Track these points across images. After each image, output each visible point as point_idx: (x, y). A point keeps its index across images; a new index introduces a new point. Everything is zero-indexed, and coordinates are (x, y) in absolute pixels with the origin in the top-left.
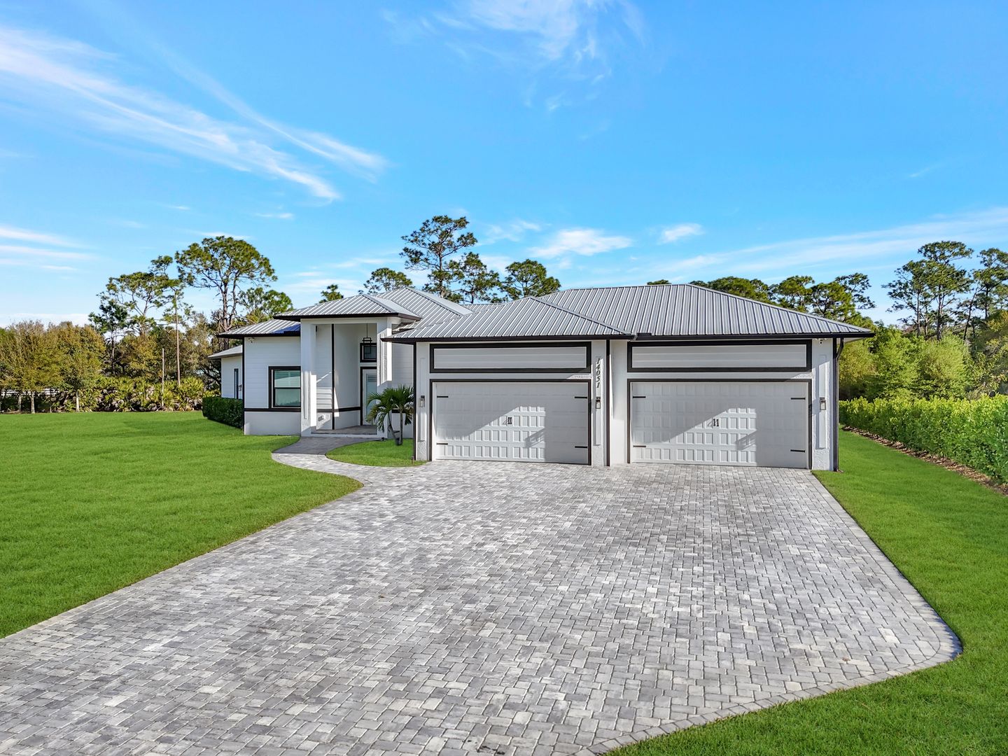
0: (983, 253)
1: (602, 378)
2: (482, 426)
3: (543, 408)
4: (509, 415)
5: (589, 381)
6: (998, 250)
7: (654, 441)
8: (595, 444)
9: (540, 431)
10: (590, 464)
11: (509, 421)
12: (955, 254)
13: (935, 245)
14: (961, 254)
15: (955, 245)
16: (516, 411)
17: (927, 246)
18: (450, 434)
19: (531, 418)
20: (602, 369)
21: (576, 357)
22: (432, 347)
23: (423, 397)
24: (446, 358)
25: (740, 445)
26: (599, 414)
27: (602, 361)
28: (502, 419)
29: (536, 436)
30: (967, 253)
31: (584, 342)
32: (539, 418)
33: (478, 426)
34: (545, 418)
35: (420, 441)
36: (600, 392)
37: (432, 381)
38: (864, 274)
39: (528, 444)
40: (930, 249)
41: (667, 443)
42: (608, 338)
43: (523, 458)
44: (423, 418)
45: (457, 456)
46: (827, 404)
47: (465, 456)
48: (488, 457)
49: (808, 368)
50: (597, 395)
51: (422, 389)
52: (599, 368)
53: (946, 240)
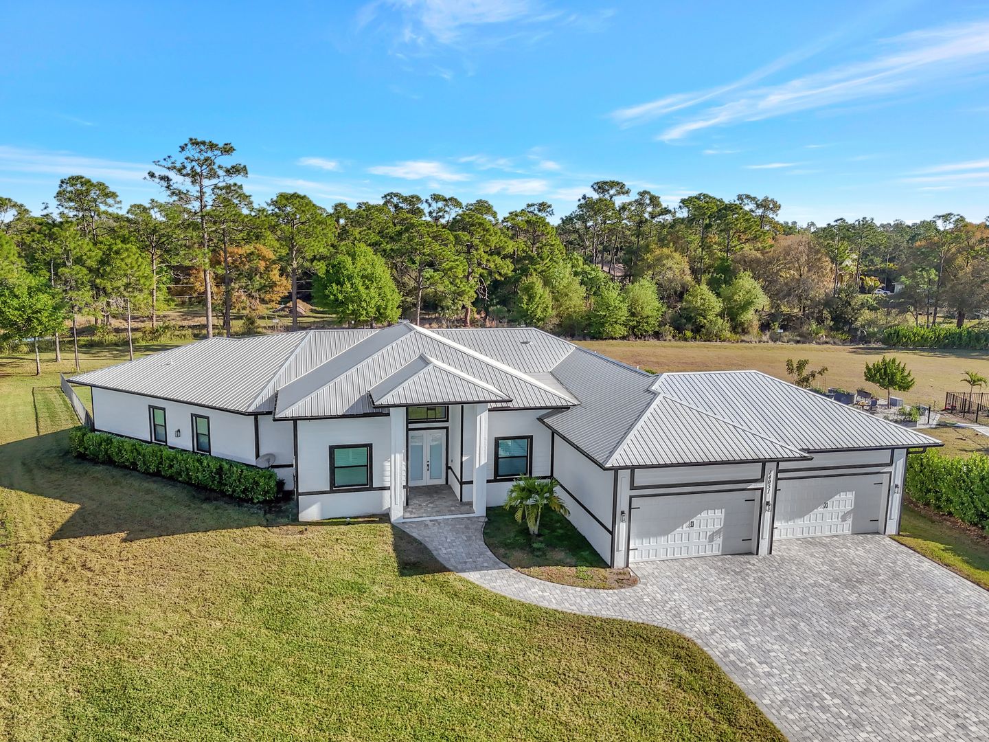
0: (638, 193)
1: (771, 486)
3: (722, 510)
4: (692, 520)
5: (762, 489)
6: (650, 192)
8: (762, 538)
10: (757, 554)
11: (692, 525)
12: (619, 192)
13: (605, 183)
14: (622, 193)
15: (619, 184)
16: (698, 515)
17: (598, 183)
19: (709, 520)
20: (772, 479)
22: (633, 469)
23: (623, 513)
24: (644, 476)
26: (767, 516)
27: (772, 473)
28: (686, 524)
29: (718, 532)
30: (627, 192)
32: (716, 520)
34: (725, 517)
35: (618, 551)
36: (769, 497)
37: (631, 497)
41: (792, 523)
42: (778, 461)
44: (622, 527)
45: (645, 558)
46: (900, 490)
47: (652, 558)
48: (672, 557)
49: (890, 464)
50: (767, 500)
51: (623, 505)
52: (770, 477)
53: (612, 180)
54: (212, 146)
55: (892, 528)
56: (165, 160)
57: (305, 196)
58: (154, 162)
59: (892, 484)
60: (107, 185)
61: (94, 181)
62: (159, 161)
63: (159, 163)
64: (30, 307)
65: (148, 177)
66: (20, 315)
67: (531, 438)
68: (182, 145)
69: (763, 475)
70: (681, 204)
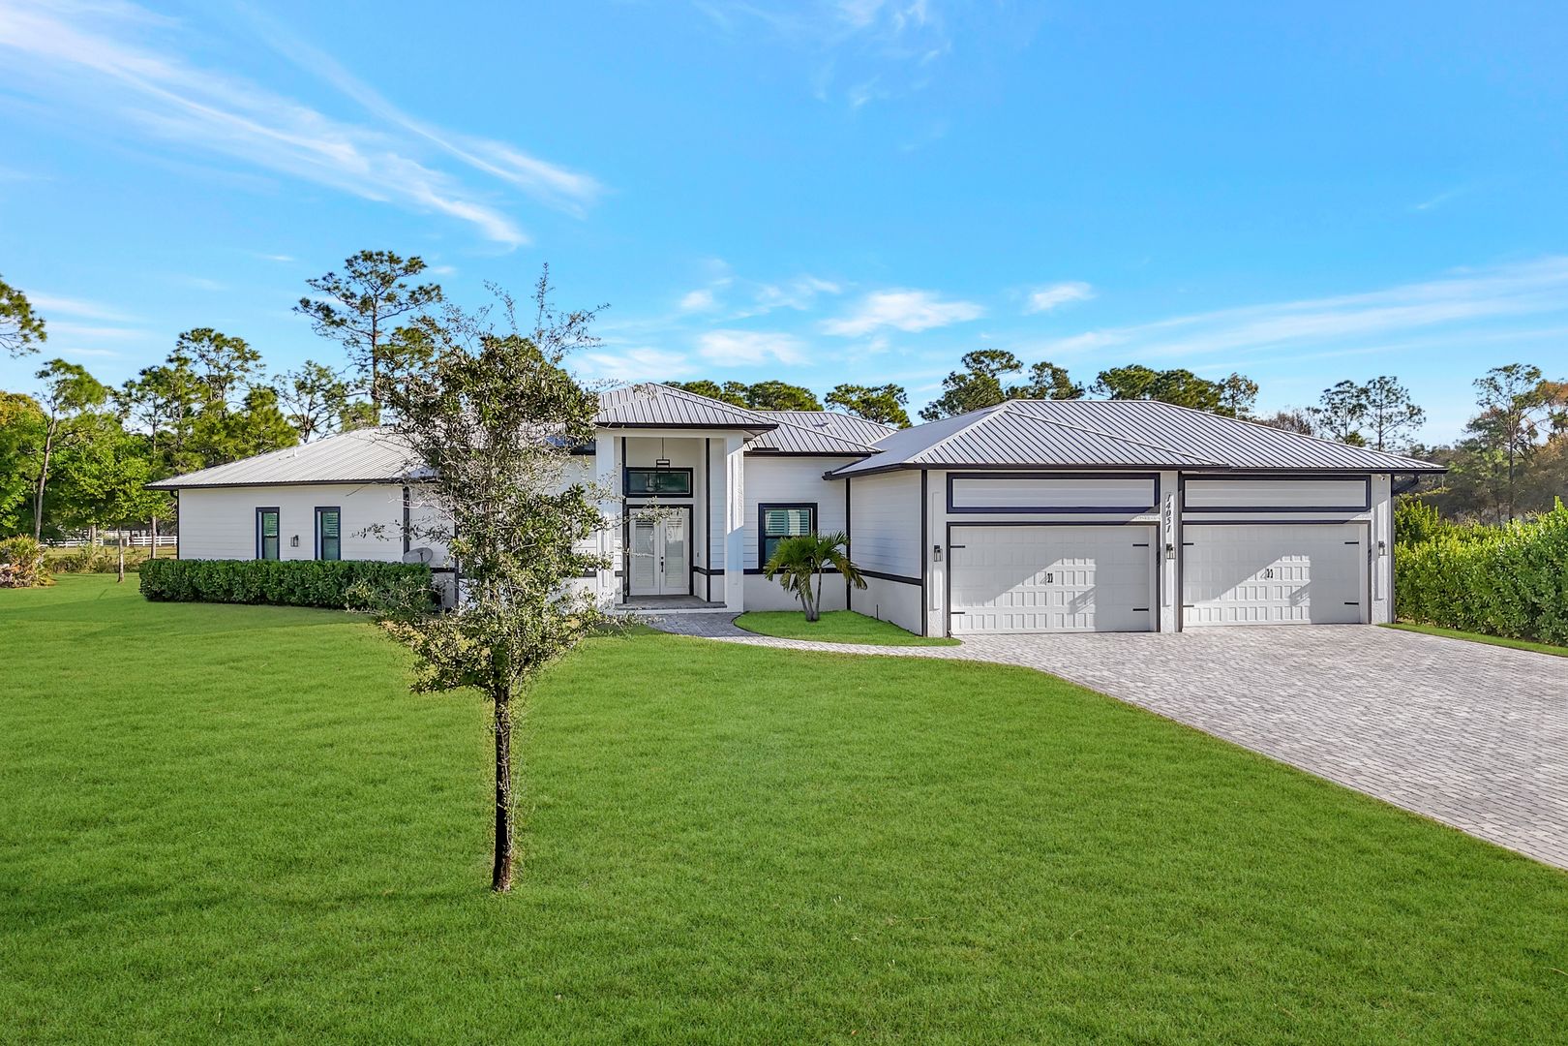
0: (1035, 367)
1: (1172, 520)
2: (1012, 586)
3: (1093, 561)
4: (1049, 570)
5: (1158, 524)
6: (1051, 365)
7: (1203, 599)
8: (1165, 605)
9: (1089, 591)
10: (1159, 630)
11: (1050, 578)
12: (1005, 367)
13: (981, 354)
14: (1010, 367)
15: (1003, 354)
16: (1058, 564)
17: (972, 354)
18: (968, 601)
19: (1077, 573)
20: (1172, 509)
21: (1139, 492)
22: (950, 477)
23: (937, 547)
24: (968, 493)
25: (1294, 600)
26: (1170, 566)
27: (1172, 497)
28: (1040, 576)
29: (1084, 597)
30: (1017, 366)
31: (1150, 473)
32: (1088, 573)
33: (1008, 586)
34: (1096, 573)
35: (933, 609)
36: (1171, 538)
37: (949, 525)
38: (900, 387)
39: (1074, 608)
40: (976, 358)
41: (1218, 600)
42: (1180, 469)
43: (1069, 628)
44: (937, 577)
45: (978, 629)
47: (989, 629)
48: (1020, 629)
49: (1367, 508)
50: (1168, 543)
51: (936, 536)
52: (1169, 506)
53: (993, 349)
54: (393, 260)
55: (1382, 610)
56: (324, 279)
58: (310, 281)
59: (1373, 542)
60: (247, 342)
61: (228, 336)
62: (316, 281)
63: (316, 283)
64: (116, 475)
65: (300, 306)
66: (100, 486)
67: (814, 506)
68: (350, 257)
69: (1157, 501)
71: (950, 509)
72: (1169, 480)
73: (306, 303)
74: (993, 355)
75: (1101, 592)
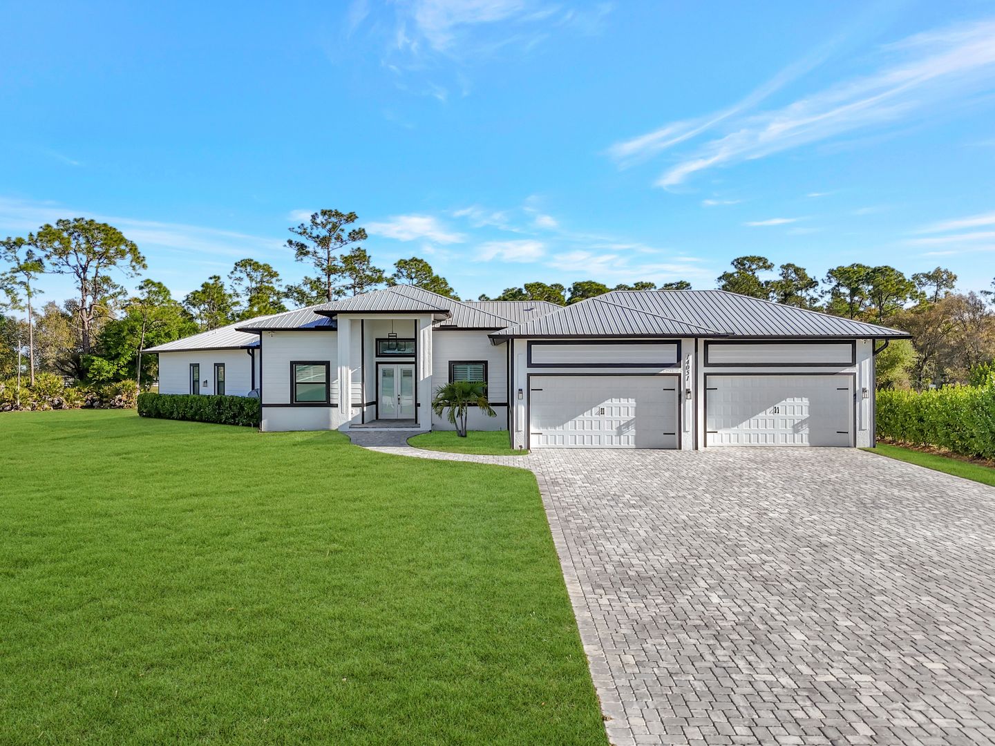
0: (782, 267)
1: (690, 372)
2: (575, 416)
3: (634, 400)
4: (601, 406)
5: (679, 375)
6: (793, 265)
7: (724, 427)
8: (685, 431)
9: (632, 420)
10: (680, 448)
11: (602, 411)
12: (761, 268)
13: (745, 258)
14: (765, 267)
15: (760, 259)
16: (608, 402)
17: (738, 259)
18: (544, 425)
19: (622, 408)
20: (690, 364)
21: (666, 353)
22: (530, 344)
23: (521, 390)
24: (542, 354)
25: (796, 429)
26: (689, 404)
27: (691, 357)
28: (595, 410)
29: (628, 425)
30: (769, 267)
31: (675, 340)
32: (630, 409)
33: (572, 416)
34: (636, 408)
35: (517, 431)
36: (689, 384)
37: (529, 375)
39: (620, 432)
40: (739, 262)
41: (736, 428)
42: (696, 337)
43: (616, 445)
44: (520, 410)
45: (551, 444)
46: (869, 394)
47: (559, 444)
48: (581, 445)
49: (853, 364)
50: (687, 388)
51: (520, 381)
52: (688, 362)
53: (753, 255)
54: (337, 214)
55: (865, 438)
56: (298, 227)
57: (422, 260)
58: (290, 229)
59: (857, 388)
60: (271, 266)
61: (261, 263)
62: (293, 228)
65: (287, 244)
67: (486, 363)
68: (314, 214)
69: (679, 359)
70: (829, 275)
71: (530, 365)
72: (688, 345)
73: (290, 242)
74: (752, 260)
75: (639, 421)
